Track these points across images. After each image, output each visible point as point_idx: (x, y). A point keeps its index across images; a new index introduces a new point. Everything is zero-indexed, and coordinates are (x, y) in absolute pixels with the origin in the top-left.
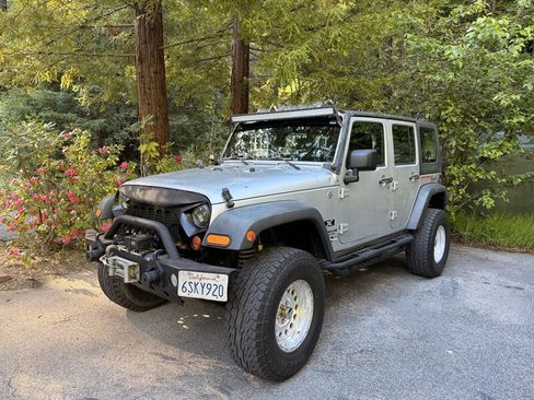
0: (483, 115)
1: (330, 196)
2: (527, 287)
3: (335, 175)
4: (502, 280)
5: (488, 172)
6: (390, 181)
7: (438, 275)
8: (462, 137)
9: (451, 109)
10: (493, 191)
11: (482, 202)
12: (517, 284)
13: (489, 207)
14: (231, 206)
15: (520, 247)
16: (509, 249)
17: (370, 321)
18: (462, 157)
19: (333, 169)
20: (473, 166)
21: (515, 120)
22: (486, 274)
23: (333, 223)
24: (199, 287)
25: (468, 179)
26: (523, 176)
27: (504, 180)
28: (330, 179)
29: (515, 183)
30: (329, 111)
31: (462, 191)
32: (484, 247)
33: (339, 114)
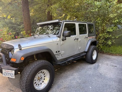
0: (107, 20)
1: (57, 44)
2: (118, 66)
3: (59, 38)
4: (112, 64)
5: (109, 35)
6: (78, 39)
7: (95, 63)
8: (102, 26)
9: (99, 19)
10: (111, 40)
11: (108, 43)
12: (116, 65)
13: (110, 44)
14: (20, 49)
15: (119, 54)
16: (116, 55)
17: (71, 78)
18: (103, 32)
19: (58, 37)
20: (106, 34)
21: (116, 21)
22: (108, 62)
23: (59, 51)
24: (8, 74)
25: (104, 37)
26: (118, 36)
27: (114, 37)
28: (57, 40)
29: (117, 38)
30: (57, 21)
31: (103, 40)
32: (109, 54)
33: (60, 21)
